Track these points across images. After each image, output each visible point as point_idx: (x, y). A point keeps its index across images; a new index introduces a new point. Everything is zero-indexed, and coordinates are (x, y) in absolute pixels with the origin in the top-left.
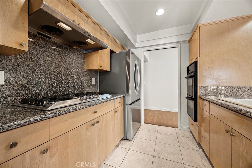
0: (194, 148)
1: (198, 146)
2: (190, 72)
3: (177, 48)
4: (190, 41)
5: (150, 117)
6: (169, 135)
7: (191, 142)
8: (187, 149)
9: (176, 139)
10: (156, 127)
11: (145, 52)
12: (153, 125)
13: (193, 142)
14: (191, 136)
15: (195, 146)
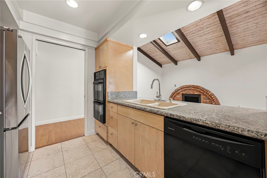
0: (103, 148)
1: (106, 144)
2: (97, 78)
3: (84, 51)
4: (96, 49)
5: (43, 136)
6: (78, 148)
7: (100, 144)
8: (99, 152)
9: (86, 148)
10: (58, 146)
11: (37, 41)
12: (53, 145)
13: (101, 143)
14: (98, 138)
15: (104, 146)
